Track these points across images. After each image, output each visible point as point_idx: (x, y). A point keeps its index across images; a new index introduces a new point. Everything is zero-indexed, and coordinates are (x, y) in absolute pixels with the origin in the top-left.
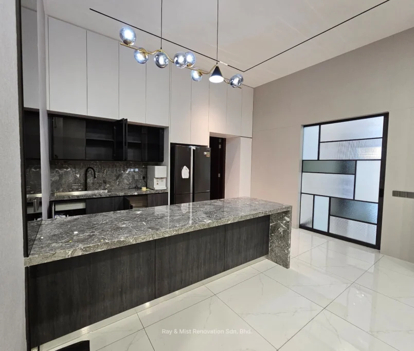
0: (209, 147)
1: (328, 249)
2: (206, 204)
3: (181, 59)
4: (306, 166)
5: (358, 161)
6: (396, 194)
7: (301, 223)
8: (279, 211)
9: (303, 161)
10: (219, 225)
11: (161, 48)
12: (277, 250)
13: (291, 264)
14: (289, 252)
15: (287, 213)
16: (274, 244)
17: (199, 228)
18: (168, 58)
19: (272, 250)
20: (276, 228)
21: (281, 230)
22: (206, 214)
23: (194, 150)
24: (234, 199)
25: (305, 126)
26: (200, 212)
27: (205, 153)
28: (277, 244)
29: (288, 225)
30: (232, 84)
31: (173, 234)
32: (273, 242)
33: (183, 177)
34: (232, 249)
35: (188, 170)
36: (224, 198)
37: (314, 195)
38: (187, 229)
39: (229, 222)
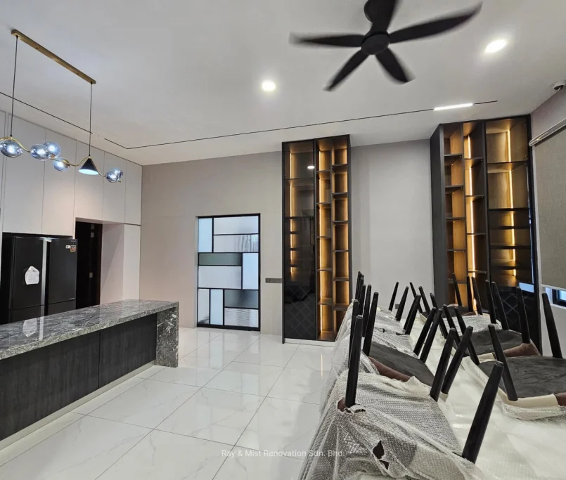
0: (74, 238)
1: (224, 341)
2: (72, 314)
3: (41, 152)
4: (202, 260)
5: (244, 254)
6: (268, 280)
7: (199, 321)
8: (164, 309)
9: (199, 253)
10: (92, 331)
11: (11, 136)
12: (164, 351)
13: (179, 362)
14: (177, 350)
15: (174, 309)
16: (162, 346)
17: (66, 338)
18: (21, 147)
19: (159, 353)
20: (164, 327)
21: (168, 329)
22: (74, 323)
23: (48, 243)
24: (113, 303)
25: (200, 217)
26: (66, 324)
27: (69, 247)
28: (164, 345)
29: (175, 322)
30: (108, 178)
31: (30, 349)
32: (161, 345)
33: (28, 283)
34: (110, 360)
35: (38, 273)
36: (99, 304)
37: (210, 289)
38: (51, 341)
39: (105, 327)
